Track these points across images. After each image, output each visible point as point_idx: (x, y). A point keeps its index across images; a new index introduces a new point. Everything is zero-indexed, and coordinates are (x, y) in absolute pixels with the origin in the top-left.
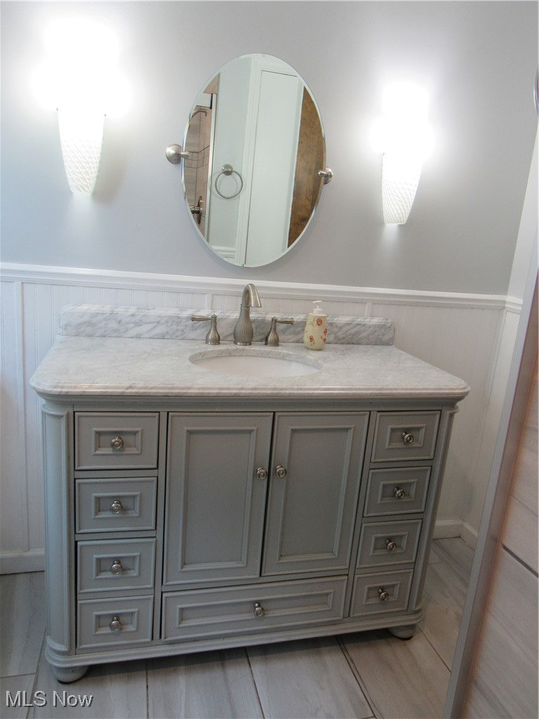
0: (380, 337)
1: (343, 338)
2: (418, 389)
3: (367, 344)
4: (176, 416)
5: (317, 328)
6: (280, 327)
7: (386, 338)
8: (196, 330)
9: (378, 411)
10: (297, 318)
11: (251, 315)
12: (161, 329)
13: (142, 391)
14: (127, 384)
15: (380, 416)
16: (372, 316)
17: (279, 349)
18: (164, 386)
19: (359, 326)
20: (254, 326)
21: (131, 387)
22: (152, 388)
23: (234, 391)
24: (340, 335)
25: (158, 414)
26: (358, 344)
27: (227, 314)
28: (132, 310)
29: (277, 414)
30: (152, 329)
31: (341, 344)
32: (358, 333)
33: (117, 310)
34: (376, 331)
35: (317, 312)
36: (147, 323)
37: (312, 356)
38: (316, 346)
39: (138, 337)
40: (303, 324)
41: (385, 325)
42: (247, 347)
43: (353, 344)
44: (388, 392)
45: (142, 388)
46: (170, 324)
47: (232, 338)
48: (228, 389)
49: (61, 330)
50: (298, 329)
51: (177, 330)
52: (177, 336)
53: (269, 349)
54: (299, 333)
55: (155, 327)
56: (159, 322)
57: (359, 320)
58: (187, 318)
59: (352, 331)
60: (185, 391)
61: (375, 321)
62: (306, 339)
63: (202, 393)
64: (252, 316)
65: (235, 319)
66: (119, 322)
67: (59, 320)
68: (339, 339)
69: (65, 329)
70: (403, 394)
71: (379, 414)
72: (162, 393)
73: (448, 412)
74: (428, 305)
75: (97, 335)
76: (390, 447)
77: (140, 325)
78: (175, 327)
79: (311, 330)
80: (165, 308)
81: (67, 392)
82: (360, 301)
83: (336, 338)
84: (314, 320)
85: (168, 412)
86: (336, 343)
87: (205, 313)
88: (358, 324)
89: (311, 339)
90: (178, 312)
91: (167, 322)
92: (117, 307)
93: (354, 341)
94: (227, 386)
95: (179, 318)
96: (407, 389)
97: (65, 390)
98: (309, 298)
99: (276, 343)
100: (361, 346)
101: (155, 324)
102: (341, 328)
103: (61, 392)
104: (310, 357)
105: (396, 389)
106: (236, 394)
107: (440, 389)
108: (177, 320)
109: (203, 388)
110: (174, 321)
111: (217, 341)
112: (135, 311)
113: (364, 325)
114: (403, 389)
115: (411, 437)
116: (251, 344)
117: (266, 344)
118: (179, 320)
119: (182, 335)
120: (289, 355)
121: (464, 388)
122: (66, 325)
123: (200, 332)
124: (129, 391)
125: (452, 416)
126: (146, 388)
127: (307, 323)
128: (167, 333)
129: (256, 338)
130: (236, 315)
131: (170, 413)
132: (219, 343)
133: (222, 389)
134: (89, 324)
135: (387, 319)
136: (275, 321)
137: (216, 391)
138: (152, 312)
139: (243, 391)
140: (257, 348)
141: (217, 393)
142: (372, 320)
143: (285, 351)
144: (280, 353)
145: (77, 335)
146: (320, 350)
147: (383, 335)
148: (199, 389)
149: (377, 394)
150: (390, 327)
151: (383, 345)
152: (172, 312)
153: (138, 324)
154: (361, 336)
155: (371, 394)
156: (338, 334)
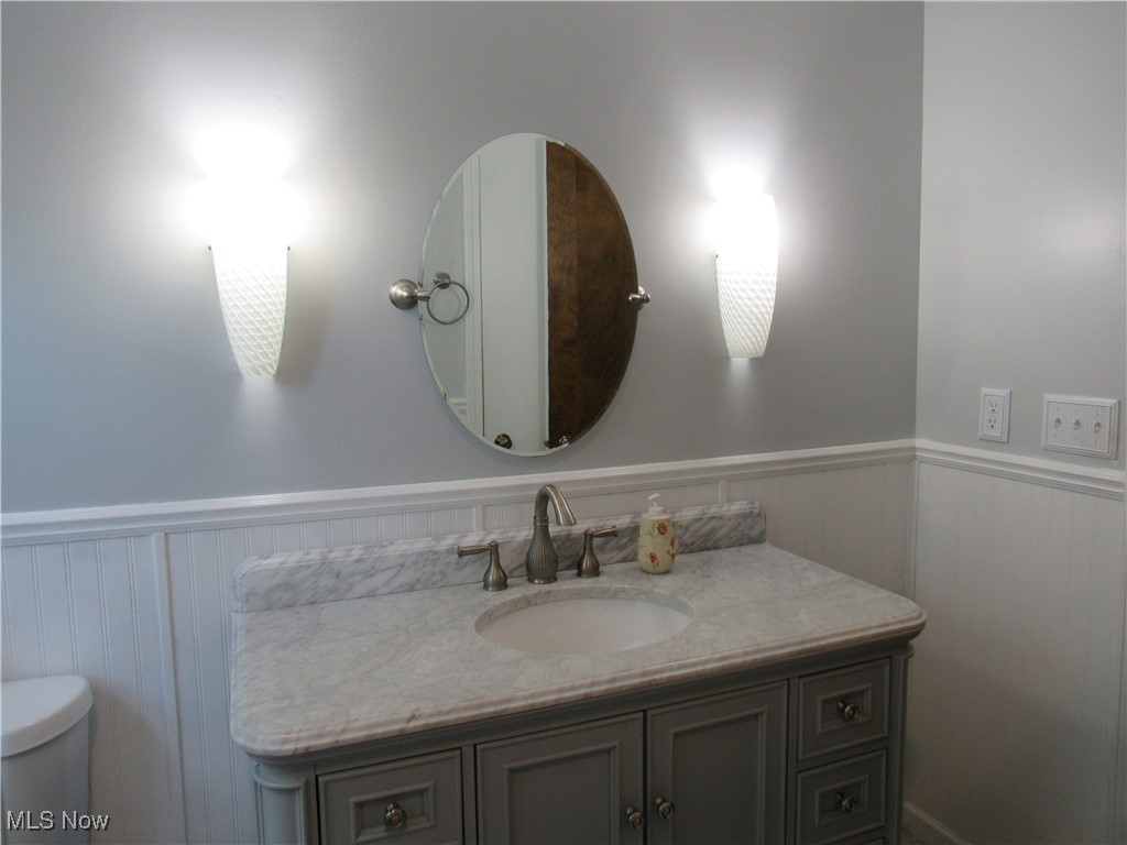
0: (746, 532)
1: (693, 543)
2: (856, 631)
3: (729, 547)
4: (486, 749)
5: (660, 539)
6: (596, 541)
7: (754, 533)
8: (464, 567)
9: (801, 677)
10: (622, 522)
11: (550, 530)
12: (407, 577)
13: (434, 720)
14: (406, 712)
15: (805, 684)
16: (730, 501)
17: (602, 582)
18: (468, 704)
19: (714, 521)
20: (555, 546)
21: (413, 717)
22: (450, 712)
23: (582, 692)
24: (687, 538)
25: (458, 752)
26: (715, 548)
27: (511, 534)
28: (357, 552)
29: (649, 713)
30: (391, 578)
31: (690, 552)
32: (713, 531)
33: (333, 555)
34: (739, 524)
35: (654, 514)
36: (384, 570)
37: (663, 585)
38: (661, 568)
39: (371, 595)
40: (634, 531)
41: (751, 513)
42: (553, 587)
43: (708, 549)
44: (814, 644)
45: (431, 715)
46: (421, 565)
47: (523, 570)
48: (572, 688)
49: (240, 605)
50: (624, 541)
51: (434, 573)
52: (434, 584)
53: (585, 583)
54: (625, 546)
55: (396, 575)
56: (402, 566)
57: (712, 510)
58: (449, 551)
59: (704, 530)
60: (503, 707)
61: (737, 507)
62: (643, 558)
63: (533, 705)
64: (553, 530)
65: (525, 541)
66: (338, 575)
67: (235, 587)
68: (687, 546)
69: (246, 601)
70: (836, 644)
71: (802, 681)
72: (465, 718)
73: (902, 658)
74: (807, 471)
75: (302, 602)
76: (824, 730)
77: (372, 575)
78: (429, 569)
79: (648, 544)
80: (408, 542)
81: (308, 748)
82: (709, 479)
83: (681, 544)
84: (653, 527)
85: (475, 746)
86: (682, 553)
87: (472, 540)
88: (712, 518)
89: (653, 557)
90: (432, 543)
91: (416, 563)
92: (331, 551)
93: (709, 544)
94: (568, 685)
95: (435, 552)
96: (840, 634)
97: (303, 745)
98: (637, 488)
99: (595, 571)
100: (721, 551)
101: (394, 571)
102: (687, 528)
103: (296, 749)
104: (662, 592)
105: (824, 638)
106: (585, 695)
107: (887, 625)
108: (432, 556)
109: (533, 696)
110: (426, 560)
111: (502, 584)
112: (361, 552)
113: (721, 518)
114: (833, 636)
115: (854, 709)
116: (555, 580)
117: (579, 575)
118: (436, 556)
119: (441, 580)
120: (623, 590)
121: (920, 616)
122: (248, 595)
123: (474, 570)
124: (413, 724)
125: (906, 662)
126: (440, 713)
127: (641, 531)
128: (418, 580)
129: (560, 567)
130: (526, 533)
131: (478, 747)
132: (506, 587)
133: (562, 691)
134: (288, 586)
135: (753, 503)
136: (589, 536)
137: (554, 697)
138: (390, 550)
139: (596, 689)
140: (567, 584)
141: (557, 700)
142: (733, 508)
143: (615, 585)
144: (608, 589)
145: (268, 609)
146: (667, 572)
147: (751, 528)
148: (526, 698)
149: (799, 652)
150: (759, 515)
151: (754, 543)
152: (422, 544)
153: (369, 573)
154: (718, 535)
155: (790, 654)
156: (684, 538)
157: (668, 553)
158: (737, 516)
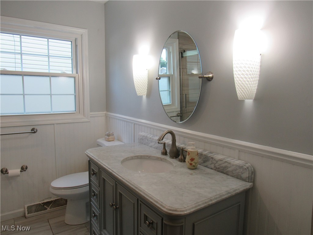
0: (239, 174)
1: (219, 168)
7: (243, 176)
16: (239, 159)
28: (151, 136)
30: (154, 144)
31: (218, 171)
32: (226, 167)
34: (237, 169)
39: (151, 147)
41: (242, 166)
51: (160, 147)
57: (228, 159)
59: (224, 165)
66: (148, 140)
75: (144, 143)
77: (152, 142)
80: (158, 137)
83: (215, 166)
92: (148, 135)
93: (225, 172)
102: (217, 162)
113: (230, 163)
132: (166, 155)
134: (142, 139)
135: (247, 164)
136: (181, 149)
147: (242, 173)
151: (243, 180)
154: (227, 170)
156: (216, 165)
157: (189, 162)
158: (236, 165)
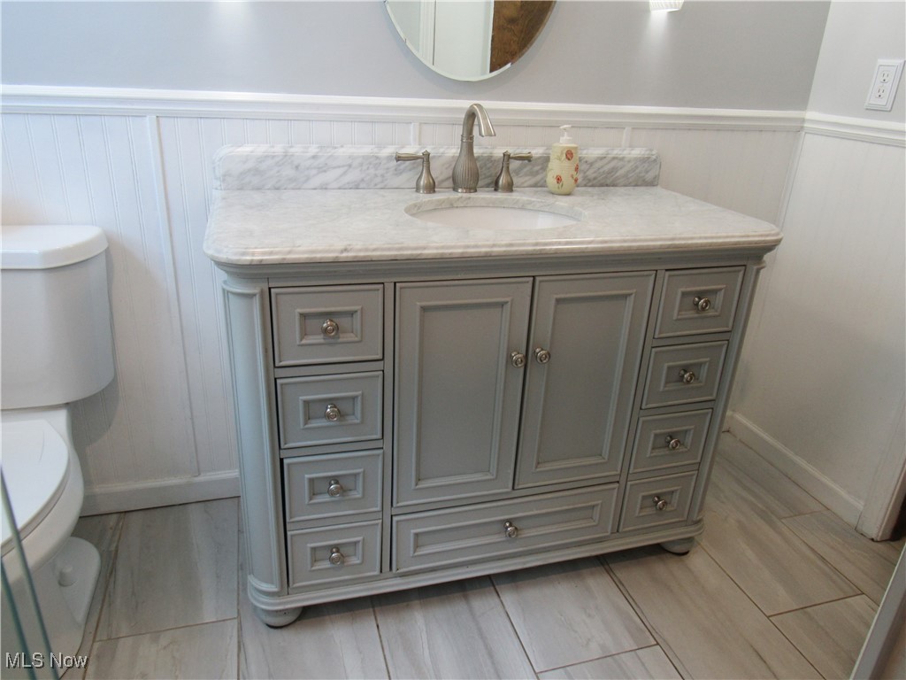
0: (643, 174)
1: (595, 179)
2: (720, 237)
3: (625, 186)
4: (404, 288)
5: (566, 163)
6: (514, 165)
7: (649, 176)
8: (401, 173)
9: (667, 270)
10: (537, 152)
11: (475, 151)
12: (353, 176)
13: (362, 254)
14: (340, 245)
15: (670, 276)
16: (632, 146)
17: (515, 196)
18: (390, 246)
19: (616, 161)
20: (478, 164)
21: (346, 250)
22: (375, 250)
23: (484, 250)
24: (591, 174)
25: (382, 286)
26: (614, 185)
27: (441, 150)
28: (313, 150)
29: (538, 279)
30: (341, 176)
31: (592, 186)
32: (614, 170)
33: (292, 150)
34: (637, 167)
35: (565, 142)
36: (334, 168)
37: (563, 202)
38: (566, 188)
39: (324, 187)
40: (546, 160)
41: (649, 158)
42: (473, 195)
43: (607, 185)
44: (683, 242)
45: (360, 250)
46: (365, 167)
47: (449, 183)
48: (476, 246)
49: (219, 183)
50: (537, 168)
51: (376, 176)
52: (376, 185)
53: (500, 195)
54: (537, 173)
55: (345, 173)
56: (350, 166)
57: (615, 152)
58: (389, 158)
59: (607, 168)
60: (419, 252)
61: (637, 152)
62: (551, 180)
63: (443, 254)
64: (477, 151)
65: (453, 157)
66: (297, 167)
67: (214, 168)
68: (589, 180)
69: (224, 180)
70: (702, 245)
71: (668, 273)
72: (387, 256)
73: (755, 267)
74: (704, 128)
75: (267, 187)
76: (679, 317)
77: (325, 171)
78: (372, 171)
79: (557, 167)
80: (355, 145)
81: (261, 261)
82: (615, 125)
83: (585, 178)
84: (562, 153)
85: (395, 283)
86: (585, 186)
87: (411, 149)
88: (614, 158)
89: (559, 179)
90: (376, 150)
91: (361, 165)
92: (291, 147)
93: (608, 182)
94: (472, 244)
95: (377, 158)
96: (706, 238)
97: (257, 258)
98: (551, 124)
99: (510, 188)
100: (617, 188)
101: (346, 168)
102: (591, 164)
103: (252, 260)
104: (562, 204)
105: (692, 238)
106: (486, 253)
107: (748, 236)
108: (374, 161)
109: (443, 247)
110: (370, 163)
111: (431, 188)
112: (317, 150)
113: (622, 159)
114: (700, 238)
115: (707, 302)
116: (476, 191)
117: (496, 190)
118: (378, 161)
119: (382, 182)
120: (530, 202)
121: (777, 234)
122: (225, 176)
123: (408, 177)
124: (345, 255)
125: (758, 272)
126: (367, 250)
127: (551, 157)
128: (363, 180)
129: (480, 183)
130: (453, 150)
131: (397, 284)
132: (434, 192)
133: (468, 247)
134: (256, 171)
135: (651, 150)
136: (507, 157)
137: (460, 251)
138: (340, 152)
139: (495, 249)
140: (484, 195)
141: (462, 253)
142: (633, 152)
143: (525, 198)
144: (518, 200)
145: (241, 189)
146: (569, 194)
147: (647, 172)
148: (437, 248)
149: (669, 246)
150: (655, 160)
151: (647, 186)
152: (367, 150)
153: (323, 169)
154: (618, 174)
155: (661, 247)
156: (588, 173)
157: (572, 176)
158: (636, 159)
